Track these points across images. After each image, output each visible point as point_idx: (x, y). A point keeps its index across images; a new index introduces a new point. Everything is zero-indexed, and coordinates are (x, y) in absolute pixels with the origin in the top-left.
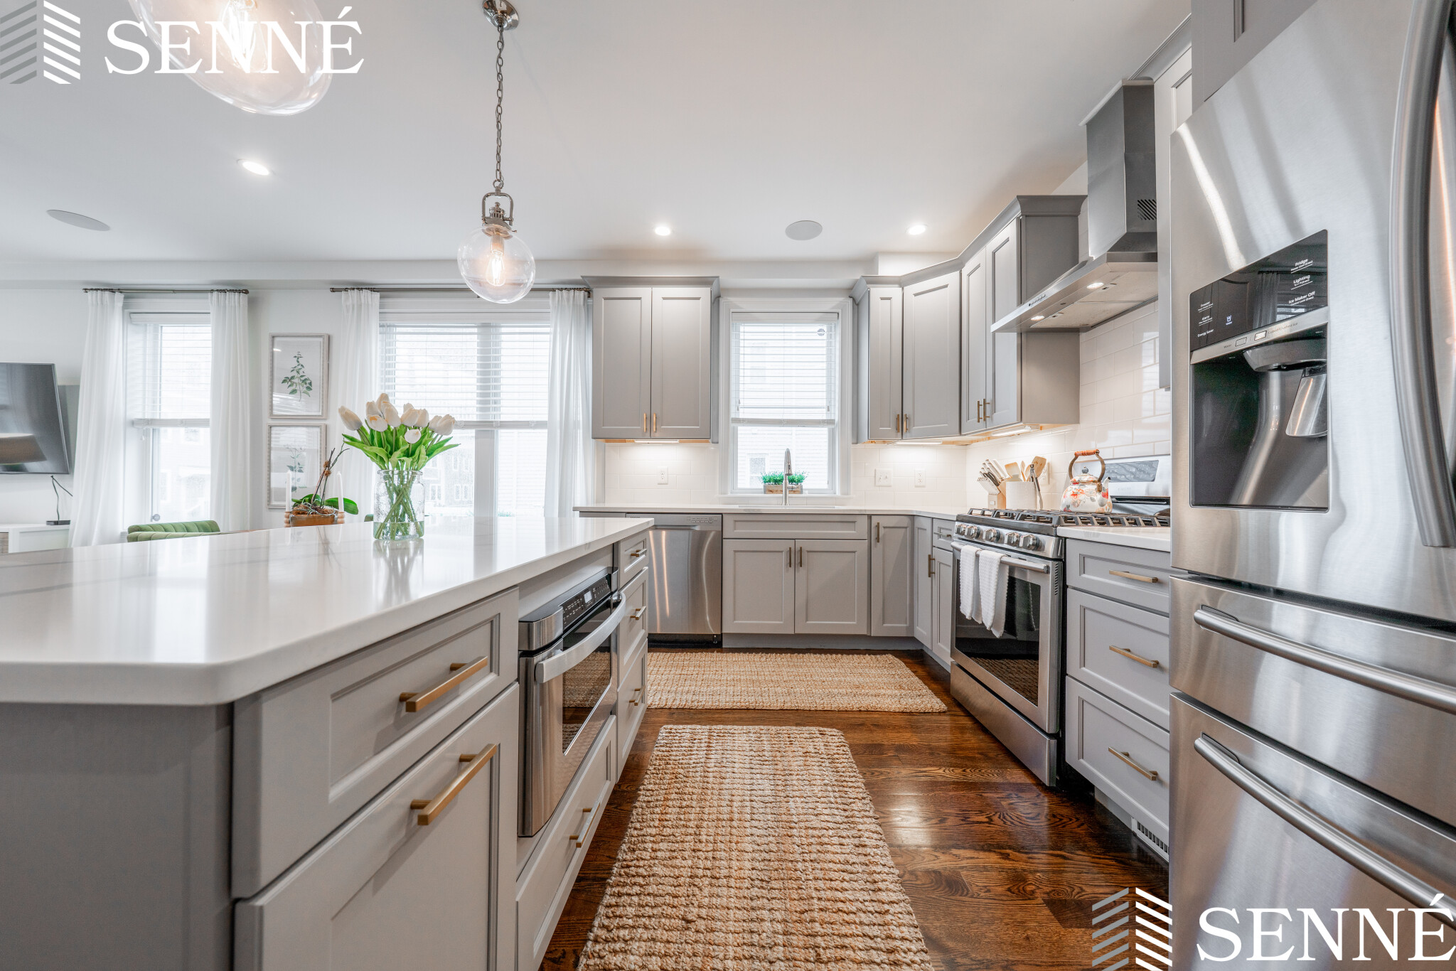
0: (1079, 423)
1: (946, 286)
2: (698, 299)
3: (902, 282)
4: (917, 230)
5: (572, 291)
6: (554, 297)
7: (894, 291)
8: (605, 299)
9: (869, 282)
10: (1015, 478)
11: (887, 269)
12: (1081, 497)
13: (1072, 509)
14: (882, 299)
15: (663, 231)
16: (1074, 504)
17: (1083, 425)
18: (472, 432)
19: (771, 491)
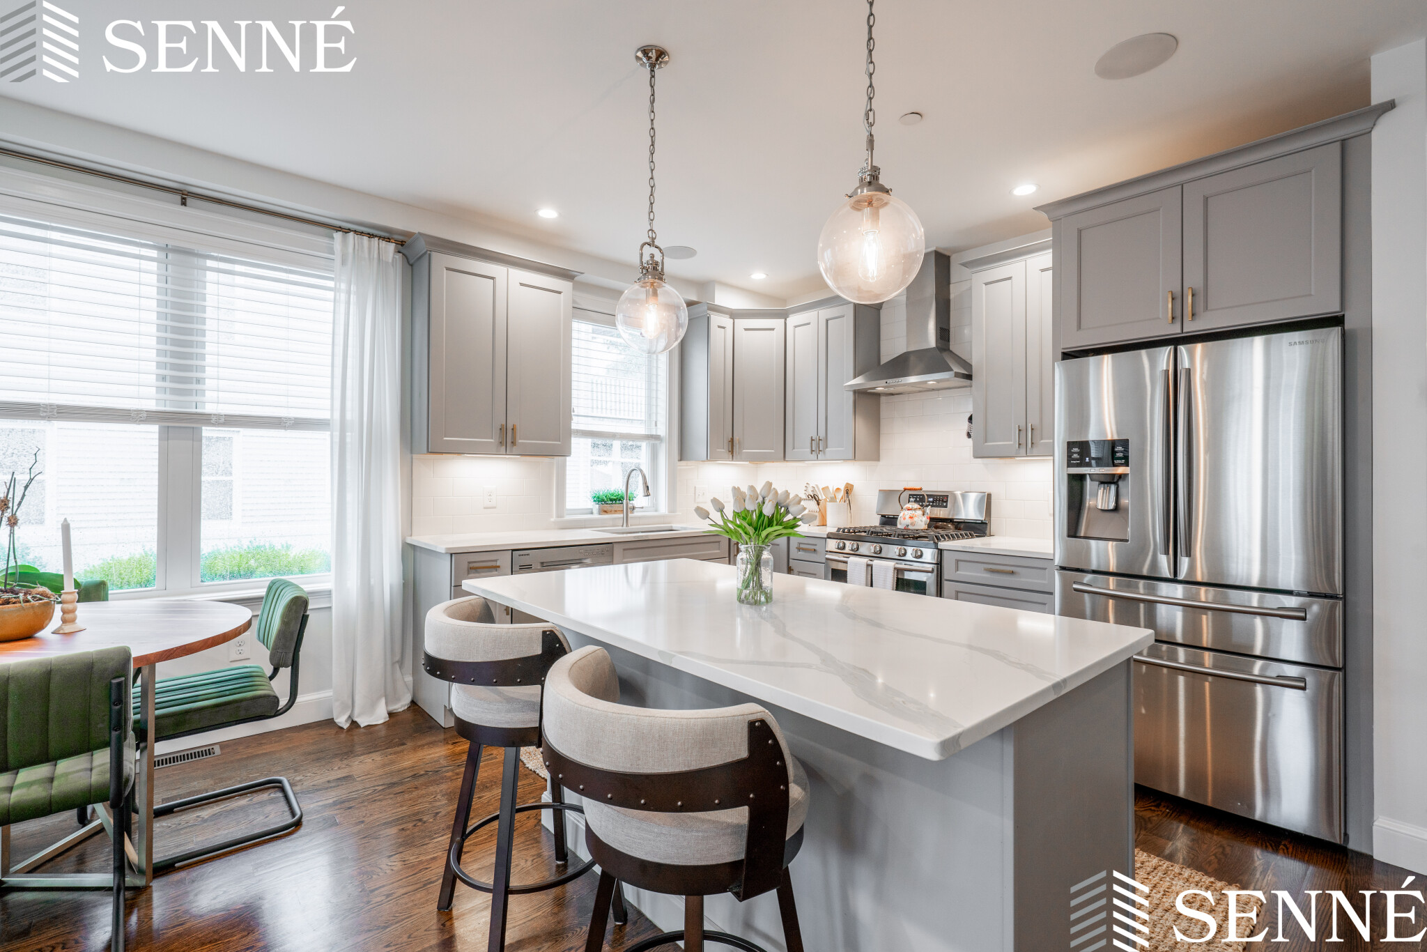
0: (878, 459)
1: (773, 329)
2: (560, 293)
3: (734, 315)
4: (758, 277)
5: (376, 239)
6: (344, 242)
7: (726, 321)
8: (448, 269)
9: (710, 309)
10: (833, 499)
11: (723, 298)
12: (915, 519)
13: (910, 527)
14: (719, 327)
15: (548, 213)
16: (912, 524)
17: (881, 463)
18: (154, 428)
19: (606, 512)
